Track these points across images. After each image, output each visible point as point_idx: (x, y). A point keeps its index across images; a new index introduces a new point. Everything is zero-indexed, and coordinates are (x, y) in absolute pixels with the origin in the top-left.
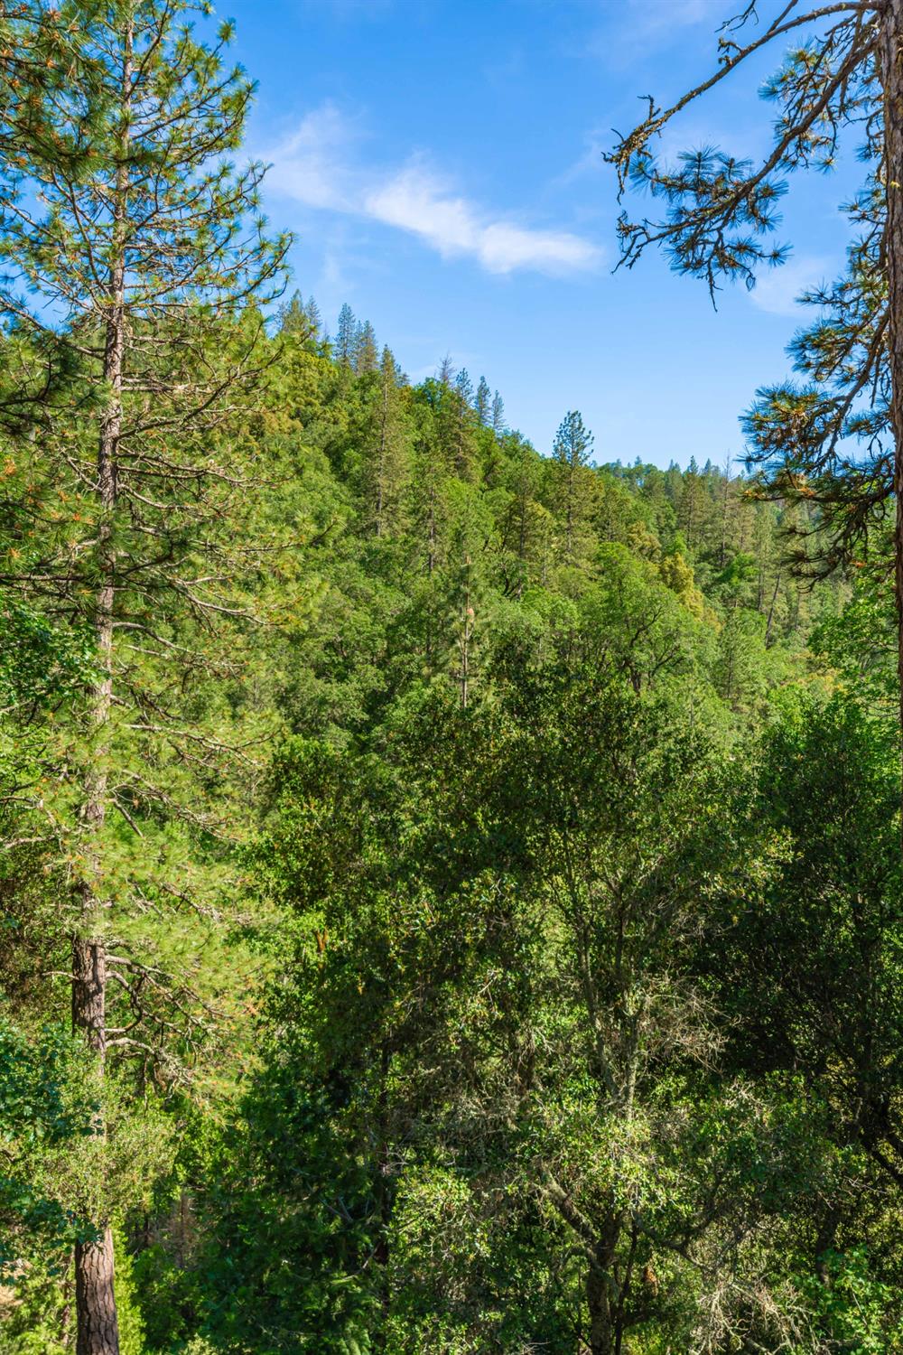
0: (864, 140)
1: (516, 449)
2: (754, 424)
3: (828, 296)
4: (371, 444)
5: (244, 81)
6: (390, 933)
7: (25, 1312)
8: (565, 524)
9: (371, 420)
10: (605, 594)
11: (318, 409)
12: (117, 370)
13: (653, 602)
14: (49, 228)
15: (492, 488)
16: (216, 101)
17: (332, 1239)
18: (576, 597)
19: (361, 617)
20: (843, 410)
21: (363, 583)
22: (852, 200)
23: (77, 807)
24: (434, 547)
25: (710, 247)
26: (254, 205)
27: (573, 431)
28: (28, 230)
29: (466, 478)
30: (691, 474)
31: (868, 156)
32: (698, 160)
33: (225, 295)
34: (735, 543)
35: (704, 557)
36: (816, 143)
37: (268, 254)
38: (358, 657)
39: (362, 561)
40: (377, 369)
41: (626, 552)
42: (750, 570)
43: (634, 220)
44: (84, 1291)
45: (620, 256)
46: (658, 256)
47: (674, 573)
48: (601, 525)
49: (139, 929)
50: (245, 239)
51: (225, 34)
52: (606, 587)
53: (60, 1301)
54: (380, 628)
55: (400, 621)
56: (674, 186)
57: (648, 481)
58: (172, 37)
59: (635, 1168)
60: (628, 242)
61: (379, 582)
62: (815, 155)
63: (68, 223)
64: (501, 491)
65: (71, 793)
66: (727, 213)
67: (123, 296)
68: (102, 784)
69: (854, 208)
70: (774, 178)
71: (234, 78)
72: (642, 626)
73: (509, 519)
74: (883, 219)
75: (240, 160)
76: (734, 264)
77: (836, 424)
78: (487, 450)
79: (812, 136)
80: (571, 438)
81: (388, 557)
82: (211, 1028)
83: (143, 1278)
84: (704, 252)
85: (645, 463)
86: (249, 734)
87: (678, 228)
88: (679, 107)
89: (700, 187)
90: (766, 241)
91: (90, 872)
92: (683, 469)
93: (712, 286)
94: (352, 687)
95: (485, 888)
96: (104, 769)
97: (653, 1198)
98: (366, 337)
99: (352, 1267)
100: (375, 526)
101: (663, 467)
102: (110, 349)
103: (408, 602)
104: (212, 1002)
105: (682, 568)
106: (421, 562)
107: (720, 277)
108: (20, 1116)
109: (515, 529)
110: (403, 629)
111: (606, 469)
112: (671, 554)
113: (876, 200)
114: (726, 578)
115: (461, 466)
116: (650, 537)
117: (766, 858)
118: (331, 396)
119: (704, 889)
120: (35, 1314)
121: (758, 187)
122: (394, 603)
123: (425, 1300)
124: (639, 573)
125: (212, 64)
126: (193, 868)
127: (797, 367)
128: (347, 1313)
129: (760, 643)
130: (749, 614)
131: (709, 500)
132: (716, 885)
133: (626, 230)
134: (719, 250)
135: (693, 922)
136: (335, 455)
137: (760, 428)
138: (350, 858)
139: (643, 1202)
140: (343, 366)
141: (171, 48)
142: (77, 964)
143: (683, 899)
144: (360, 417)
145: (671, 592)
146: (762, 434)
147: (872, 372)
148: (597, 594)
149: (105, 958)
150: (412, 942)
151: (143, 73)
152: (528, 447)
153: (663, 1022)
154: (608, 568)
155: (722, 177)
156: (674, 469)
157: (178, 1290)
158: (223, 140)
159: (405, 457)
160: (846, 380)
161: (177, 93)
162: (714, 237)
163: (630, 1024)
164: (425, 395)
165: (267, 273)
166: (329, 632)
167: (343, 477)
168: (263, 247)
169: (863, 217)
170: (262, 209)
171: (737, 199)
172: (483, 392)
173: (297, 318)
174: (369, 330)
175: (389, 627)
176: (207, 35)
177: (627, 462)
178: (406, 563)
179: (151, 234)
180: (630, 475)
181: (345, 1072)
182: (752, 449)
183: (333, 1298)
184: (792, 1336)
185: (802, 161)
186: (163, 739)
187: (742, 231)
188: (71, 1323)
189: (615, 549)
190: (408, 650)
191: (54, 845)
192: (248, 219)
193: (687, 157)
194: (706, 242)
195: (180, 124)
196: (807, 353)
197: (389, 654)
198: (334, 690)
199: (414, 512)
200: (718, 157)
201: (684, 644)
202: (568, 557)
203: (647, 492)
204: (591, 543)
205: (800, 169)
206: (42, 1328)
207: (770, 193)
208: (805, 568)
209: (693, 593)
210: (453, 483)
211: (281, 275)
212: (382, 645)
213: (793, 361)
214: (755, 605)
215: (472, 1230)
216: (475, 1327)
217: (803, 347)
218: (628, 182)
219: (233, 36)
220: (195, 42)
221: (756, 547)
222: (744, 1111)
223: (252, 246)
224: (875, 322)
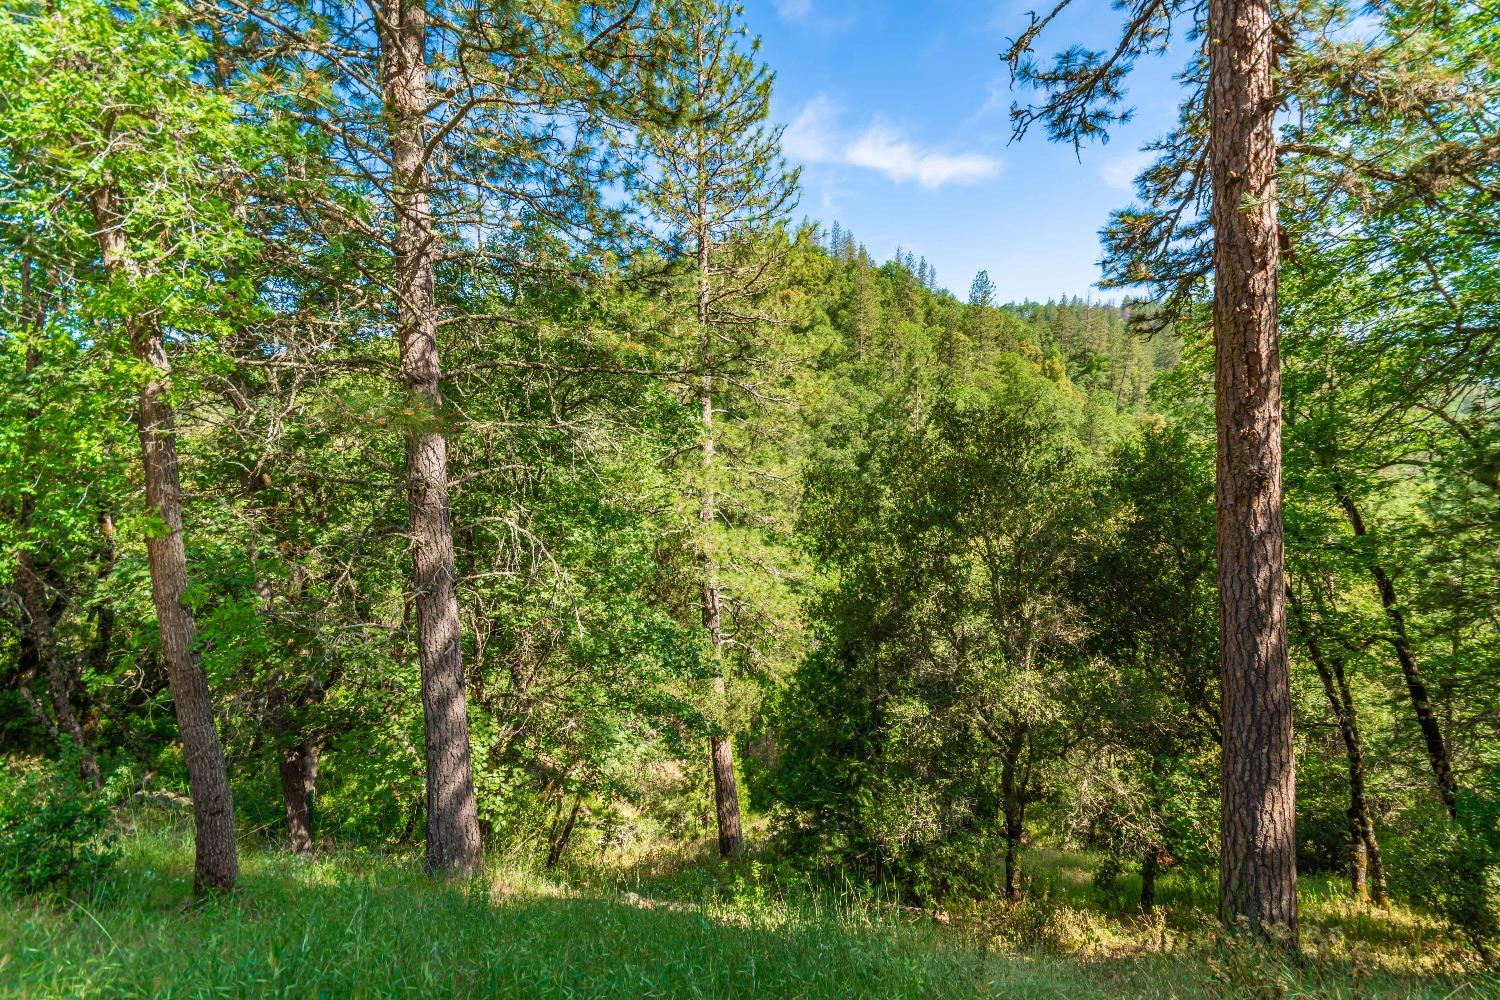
0: (1192, 25)
1: (945, 300)
2: (1109, 236)
3: (1164, 143)
4: (854, 306)
5: (768, 73)
6: (876, 564)
7: (689, 783)
8: (978, 344)
9: (854, 291)
10: (1006, 386)
11: (821, 287)
12: (705, 263)
13: (1038, 388)
14: (664, 185)
15: (930, 325)
16: (753, 89)
17: (849, 742)
18: (986, 389)
19: (852, 410)
20: (1173, 222)
21: (853, 390)
22: (1182, 69)
23: (698, 512)
24: (895, 364)
25: (1076, 119)
26: (778, 151)
27: (982, 283)
28: (652, 187)
29: (915, 322)
30: (1063, 305)
31: (1194, 37)
32: (1067, 57)
33: (763, 211)
34: (1095, 347)
35: (1072, 358)
36: (1155, 34)
37: (788, 180)
38: (852, 434)
39: (852, 377)
40: (856, 258)
41: (1019, 359)
42: (1105, 364)
43: (1021, 107)
44: (718, 771)
45: (1013, 133)
46: (1039, 129)
47: (1052, 369)
48: (1001, 342)
49: (736, 581)
50: (774, 173)
51: (756, 45)
52: (1006, 381)
53: (706, 778)
54: (864, 416)
55: (876, 410)
56: (1051, 79)
57: (1034, 313)
58: (724, 54)
59: (1033, 698)
60: (1017, 123)
61: (862, 388)
62: (1154, 44)
63: (673, 178)
64: (937, 327)
65: (695, 504)
66: (1088, 91)
67: (706, 218)
68: (711, 500)
69: (1184, 76)
70: (1121, 62)
71: (762, 72)
72: (1030, 404)
73: (941, 344)
74: (1206, 79)
75: (768, 124)
76: (1093, 130)
77: (1169, 231)
78: (926, 302)
79: (1152, 30)
80: (980, 288)
81: (867, 373)
82: (778, 635)
83: (749, 772)
84: (1071, 123)
85: (1031, 301)
86: (790, 471)
87: (1051, 108)
88: (1053, 15)
89: (1068, 77)
90: (1117, 109)
91: (708, 548)
92: (1057, 303)
93: (1077, 145)
94: (849, 451)
95: (933, 537)
96: (712, 492)
97: (1043, 715)
98: (849, 240)
99: (862, 758)
100: (859, 354)
101: (1043, 303)
102: (700, 252)
103: (881, 399)
104: (777, 621)
105: (1057, 366)
106: (887, 375)
107: (1084, 139)
108: (680, 667)
109: (946, 350)
110: (878, 415)
111: (1005, 307)
112: (1050, 358)
113: (1201, 67)
114: (1088, 371)
115: (910, 314)
116: (1036, 349)
117: (1117, 520)
118: (829, 279)
119: (1075, 538)
120: (693, 784)
121: (1111, 69)
122: (872, 400)
123: (905, 771)
124: (1027, 370)
125: (748, 66)
126: (763, 548)
127: (1139, 196)
128: (859, 782)
129: (1111, 410)
130: (1104, 393)
131: (1075, 320)
132: (1082, 535)
133: (1016, 114)
134: (1082, 120)
135: (1067, 563)
136: (833, 314)
137: (1113, 238)
138: (851, 525)
139: (1037, 718)
140: (836, 259)
141: (724, 61)
142: (704, 599)
143: (1060, 547)
144: (847, 290)
145: (1050, 381)
146: (1114, 242)
147: (1197, 190)
148: (1000, 386)
149: (719, 596)
150: (888, 570)
151: (709, 80)
152: (953, 298)
153: (1046, 623)
154: (1006, 368)
155: (1084, 67)
156: (1051, 303)
157: (766, 781)
158: (757, 114)
159: (875, 311)
160: (1176, 199)
161: (729, 89)
162: (1078, 110)
163: (1027, 623)
164: (886, 272)
165: (787, 193)
166: (833, 419)
167: (839, 328)
168: (784, 177)
169: (1191, 80)
170: (783, 154)
171: (1095, 81)
172: (923, 265)
173: (808, 232)
174: (850, 235)
175: (869, 415)
176: (744, 48)
177: (1019, 302)
178: (878, 376)
179: (719, 180)
180: (1021, 310)
181: (853, 652)
182: (1107, 255)
183: (852, 773)
184: (1137, 809)
185: (1144, 49)
186: (744, 475)
187: (1100, 103)
188: (712, 790)
189: (1009, 357)
190: (881, 427)
191: (688, 534)
192: (774, 163)
193: (1059, 56)
194: (1073, 116)
195: (732, 108)
196: (1148, 184)
197: (870, 431)
198: (838, 454)
199: (882, 344)
200: (1083, 53)
201: (1059, 414)
202: (981, 364)
203: (1033, 319)
204: (996, 354)
205: (1142, 56)
206: (698, 791)
207: (1119, 72)
208: (1145, 326)
209: (1065, 381)
210: (905, 325)
211: (795, 193)
212: (865, 426)
213: (1137, 191)
214: (1109, 387)
215: (930, 731)
216: (934, 787)
217: (1144, 179)
218: (1017, 82)
219: (761, 46)
220: (738, 55)
221: (1109, 349)
222: (1101, 673)
223: (778, 178)
224: (1199, 153)
